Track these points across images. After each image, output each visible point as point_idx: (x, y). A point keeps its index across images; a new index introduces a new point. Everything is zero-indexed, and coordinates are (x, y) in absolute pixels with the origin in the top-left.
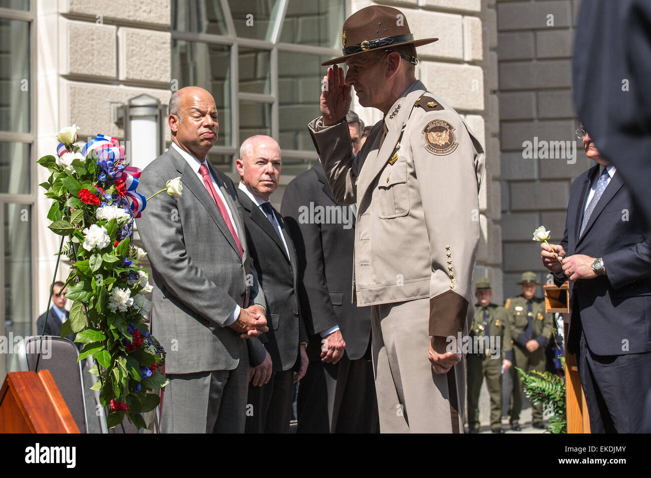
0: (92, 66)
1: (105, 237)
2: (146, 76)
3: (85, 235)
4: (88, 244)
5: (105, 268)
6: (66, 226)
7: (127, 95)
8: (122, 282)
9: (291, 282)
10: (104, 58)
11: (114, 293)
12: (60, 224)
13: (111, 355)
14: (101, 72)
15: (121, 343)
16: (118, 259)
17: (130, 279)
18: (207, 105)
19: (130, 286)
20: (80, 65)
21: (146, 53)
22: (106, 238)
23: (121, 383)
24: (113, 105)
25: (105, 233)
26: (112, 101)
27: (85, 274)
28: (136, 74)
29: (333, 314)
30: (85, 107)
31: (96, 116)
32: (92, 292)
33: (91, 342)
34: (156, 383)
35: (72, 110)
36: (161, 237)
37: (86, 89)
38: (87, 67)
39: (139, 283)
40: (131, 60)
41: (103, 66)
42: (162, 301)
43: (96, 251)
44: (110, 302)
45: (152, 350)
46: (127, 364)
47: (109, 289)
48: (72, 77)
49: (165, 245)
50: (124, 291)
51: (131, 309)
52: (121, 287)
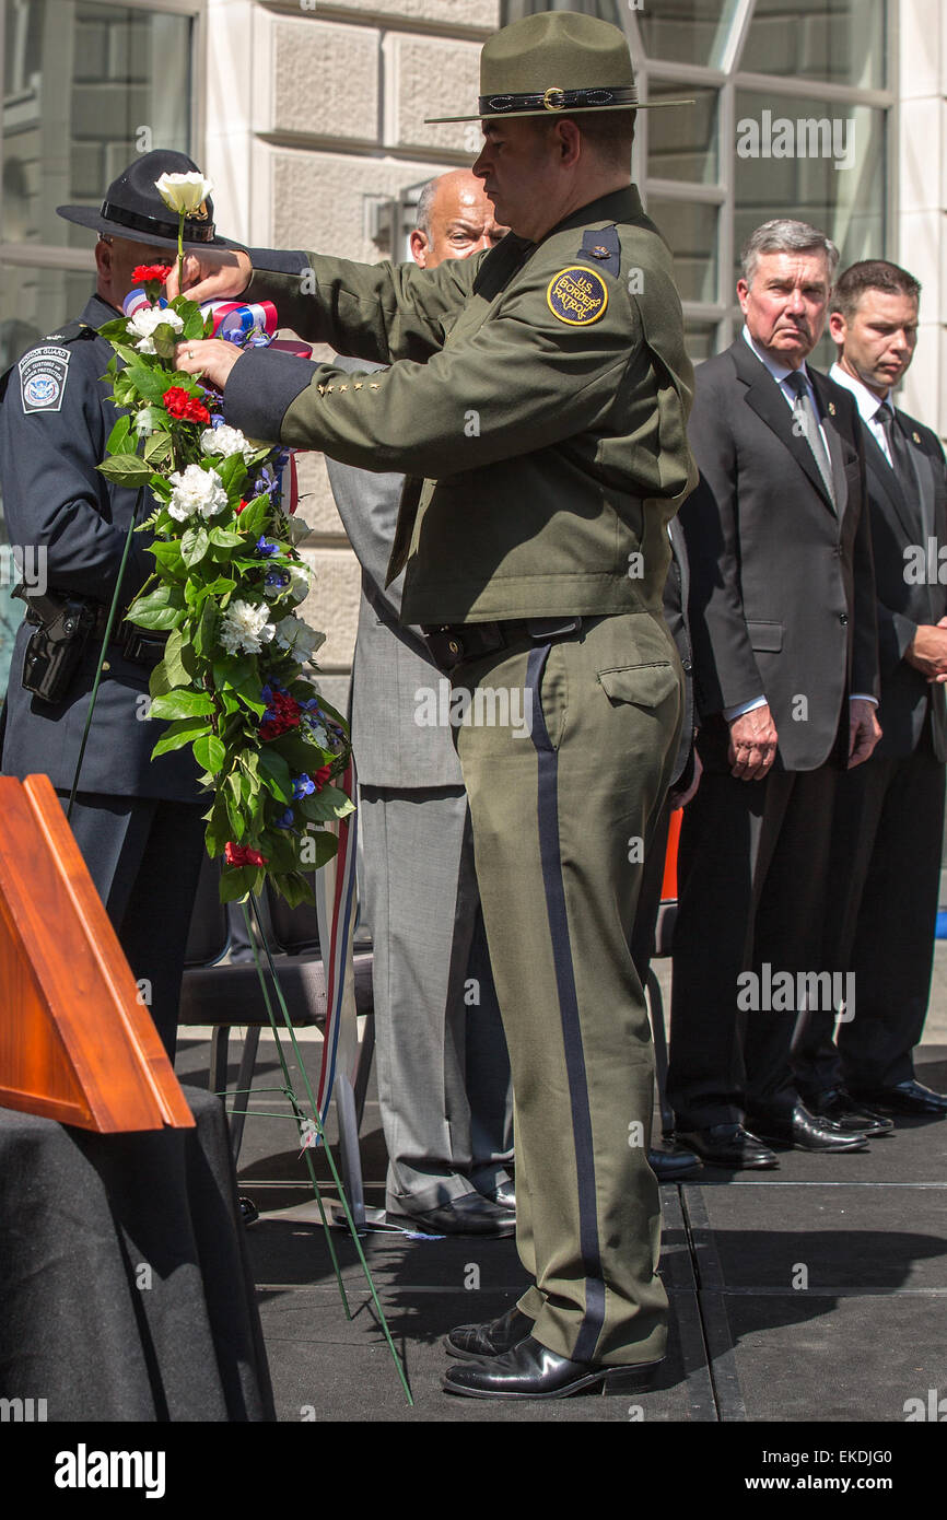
0: (324, 115)
1: (215, 492)
2: (442, 140)
3: (174, 486)
4: (178, 506)
5: (215, 560)
6: (135, 467)
7: (400, 181)
8: (250, 589)
9: (677, 600)
10: (352, 99)
11: (234, 612)
12: (122, 462)
13: (226, 746)
14: (343, 128)
15: (249, 720)
16: (242, 540)
17: (269, 584)
18: (484, 214)
19: (270, 600)
20: (298, 112)
21: (443, 90)
22: (217, 496)
23: (247, 807)
24: (368, 201)
25: (216, 483)
26: (367, 192)
27: (172, 570)
28: (420, 135)
29: (754, 670)
30: (307, 205)
31: (330, 224)
32: (186, 609)
33: (183, 716)
34: (327, 807)
35: (279, 210)
36: (373, 493)
37: (311, 165)
38: (314, 118)
39: (289, 592)
40: (411, 103)
41: (349, 117)
42: (374, 630)
43: (196, 521)
44: (224, 632)
45: (317, 738)
46: (258, 765)
47: (223, 605)
48: (279, 138)
49: (379, 510)
50: (256, 609)
51: (269, 649)
52: (248, 601)
